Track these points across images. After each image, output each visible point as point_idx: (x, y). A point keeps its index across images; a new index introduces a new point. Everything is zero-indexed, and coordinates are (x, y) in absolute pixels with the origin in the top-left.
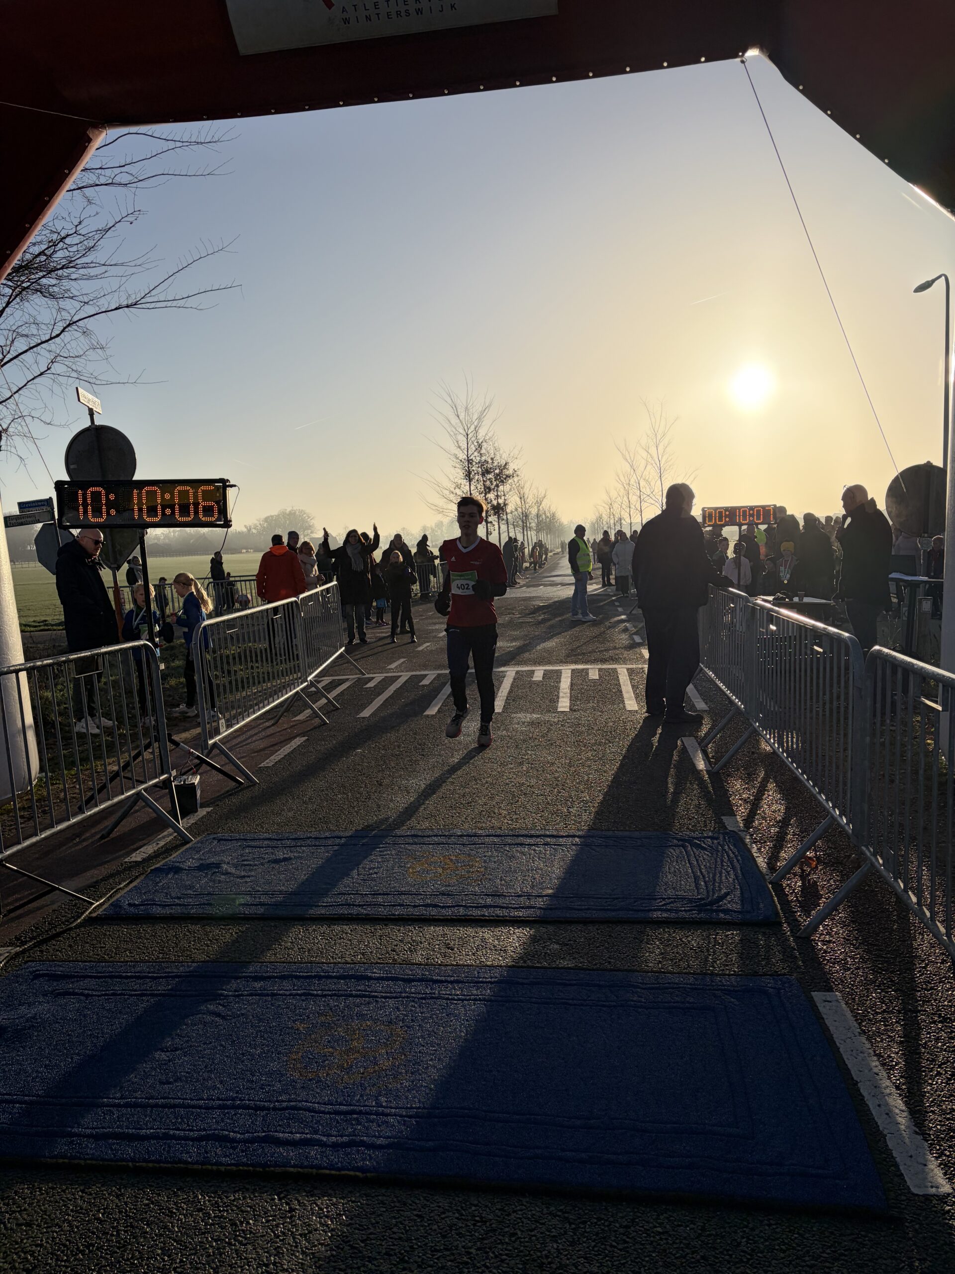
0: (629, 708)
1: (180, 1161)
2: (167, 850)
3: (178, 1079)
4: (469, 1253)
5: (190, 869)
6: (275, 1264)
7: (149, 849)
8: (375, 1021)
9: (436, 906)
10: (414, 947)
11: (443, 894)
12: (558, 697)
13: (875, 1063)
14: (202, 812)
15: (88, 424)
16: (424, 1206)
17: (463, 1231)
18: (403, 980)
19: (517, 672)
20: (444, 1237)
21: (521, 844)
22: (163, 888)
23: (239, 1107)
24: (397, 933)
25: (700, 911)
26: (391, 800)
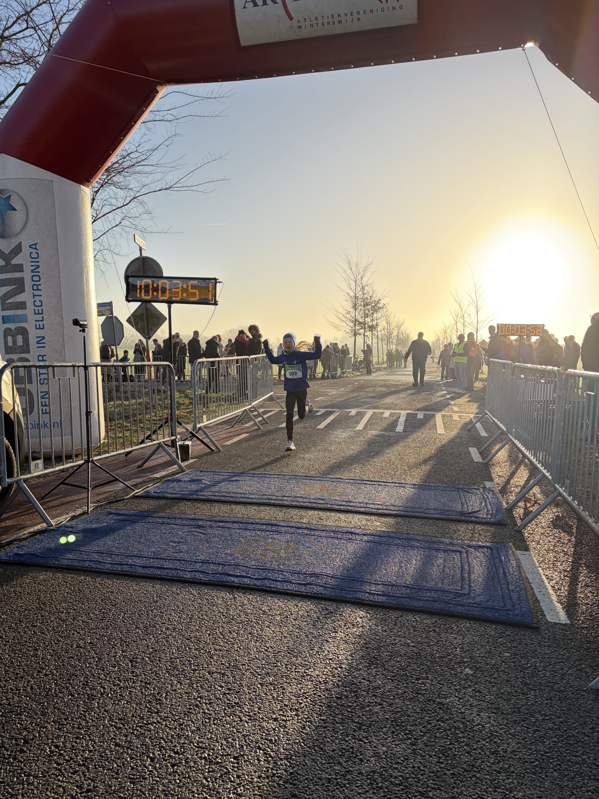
0: (439, 432)
1: (182, 577)
2: (173, 474)
3: (181, 552)
4: (318, 618)
5: (185, 481)
6: (226, 613)
7: (164, 473)
8: (280, 541)
9: (315, 503)
10: (302, 517)
11: (319, 499)
12: (397, 425)
13: (544, 577)
14: (191, 461)
15: (137, 255)
16: (299, 602)
17: (317, 611)
18: (296, 528)
19: (374, 412)
20: (307, 612)
21: (365, 484)
22: (171, 487)
23: (211, 563)
24: (294, 512)
25: (462, 516)
26: (295, 462)
